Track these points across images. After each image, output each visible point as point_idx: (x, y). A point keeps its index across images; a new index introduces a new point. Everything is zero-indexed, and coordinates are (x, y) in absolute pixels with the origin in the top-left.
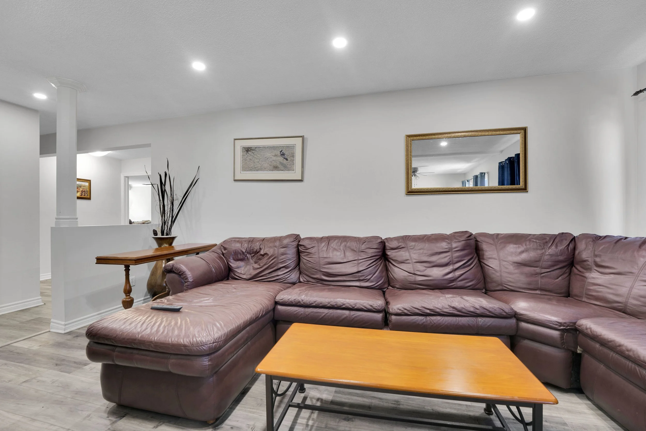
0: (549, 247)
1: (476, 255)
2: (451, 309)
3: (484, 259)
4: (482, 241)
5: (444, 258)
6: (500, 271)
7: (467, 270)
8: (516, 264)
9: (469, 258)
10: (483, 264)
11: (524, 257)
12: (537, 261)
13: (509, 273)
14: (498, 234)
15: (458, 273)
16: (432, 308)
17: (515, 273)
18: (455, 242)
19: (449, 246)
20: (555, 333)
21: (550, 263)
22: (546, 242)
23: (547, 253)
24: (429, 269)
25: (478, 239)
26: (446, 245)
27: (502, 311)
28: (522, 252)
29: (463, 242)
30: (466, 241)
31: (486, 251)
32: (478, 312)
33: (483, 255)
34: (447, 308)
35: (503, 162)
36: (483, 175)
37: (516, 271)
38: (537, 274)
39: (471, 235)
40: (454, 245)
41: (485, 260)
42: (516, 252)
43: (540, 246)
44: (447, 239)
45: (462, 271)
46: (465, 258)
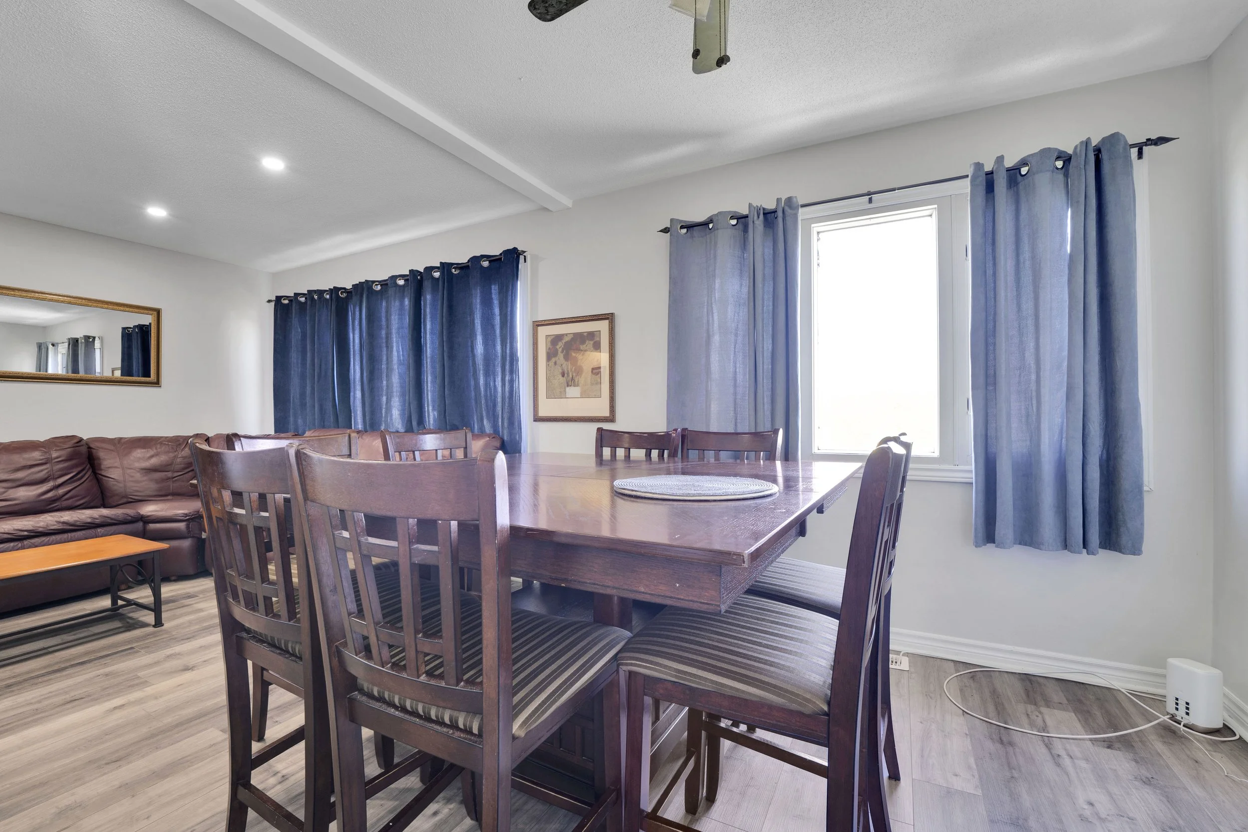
0: (182, 449)
1: (89, 466)
2: (61, 525)
3: (101, 470)
4: (98, 447)
5: (40, 472)
6: (125, 481)
7: (76, 486)
8: (144, 471)
9: (79, 469)
10: (100, 476)
11: (154, 461)
12: (168, 465)
13: (137, 482)
14: (121, 439)
15: (61, 491)
16: (31, 528)
17: (144, 481)
18: (55, 450)
19: (47, 456)
20: (182, 526)
21: (183, 466)
22: (180, 444)
23: (180, 456)
24: (11, 491)
25: (92, 446)
26: (42, 455)
27: (126, 516)
28: (152, 456)
29: (69, 450)
30: (72, 449)
31: (104, 459)
32: (97, 521)
33: (100, 464)
34: (54, 525)
35: (130, 328)
36: (91, 340)
37: (145, 478)
38: (168, 479)
39: (81, 440)
40: (55, 454)
41: (103, 471)
42: (144, 457)
43: (173, 448)
44: (43, 447)
45: (68, 487)
46: (73, 470)
